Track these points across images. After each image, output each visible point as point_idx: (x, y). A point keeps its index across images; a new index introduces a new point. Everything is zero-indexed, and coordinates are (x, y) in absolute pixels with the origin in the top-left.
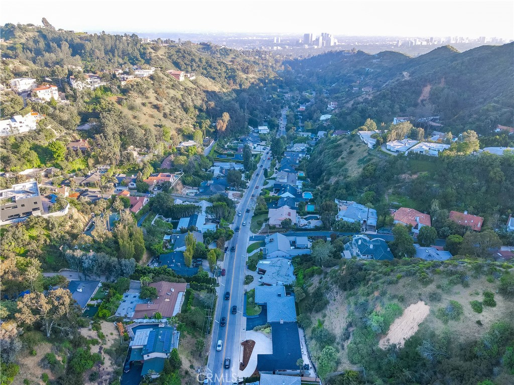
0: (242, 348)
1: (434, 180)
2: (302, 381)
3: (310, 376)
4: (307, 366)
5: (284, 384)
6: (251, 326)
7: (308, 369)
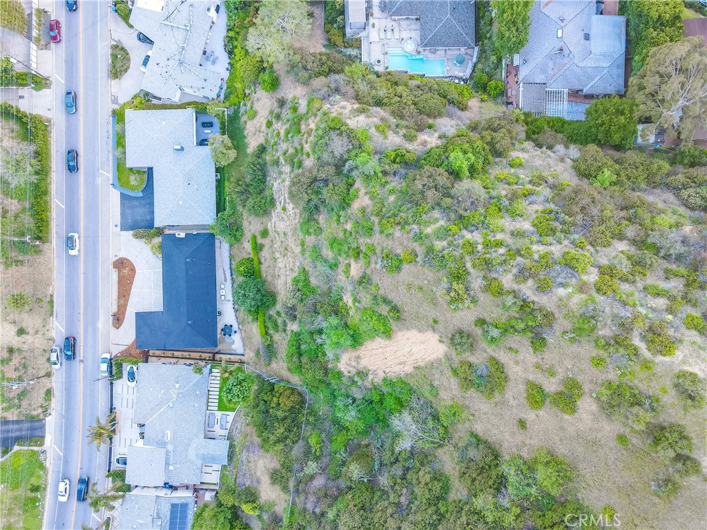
0: (115, 275)
3: (233, 347)
4: (228, 330)
5: (177, 386)
6: (130, 220)
7: (230, 335)
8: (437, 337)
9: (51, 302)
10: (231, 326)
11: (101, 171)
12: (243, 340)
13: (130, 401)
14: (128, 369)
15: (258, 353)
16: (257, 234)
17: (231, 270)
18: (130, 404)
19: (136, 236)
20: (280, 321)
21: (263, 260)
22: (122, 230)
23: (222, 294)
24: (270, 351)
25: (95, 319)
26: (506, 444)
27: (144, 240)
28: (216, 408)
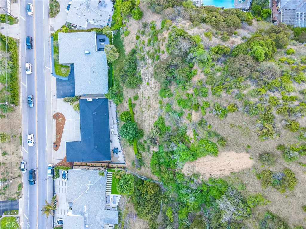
0: (54, 122)
3: (119, 159)
4: (116, 150)
5: (90, 182)
6: (62, 93)
7: (117, 153)
8: (248, 155)
9: (21, 137)
10: (118, 148)
11: (45, 67)
12: (124, 155)
13: (64, 190)
14: (62, 173)
15: (133, 163)
16: (132, 98)
17: (117, 118)
18: (64, 191)
19: (65, 101)
20: (146, 146)
21: (135, 113)
22: (57, 98)
23: (112, 131)
24: (141, 162)
25: (44, 145)
26: (292, 220)
27: (70, 103)
28: (110, 193)
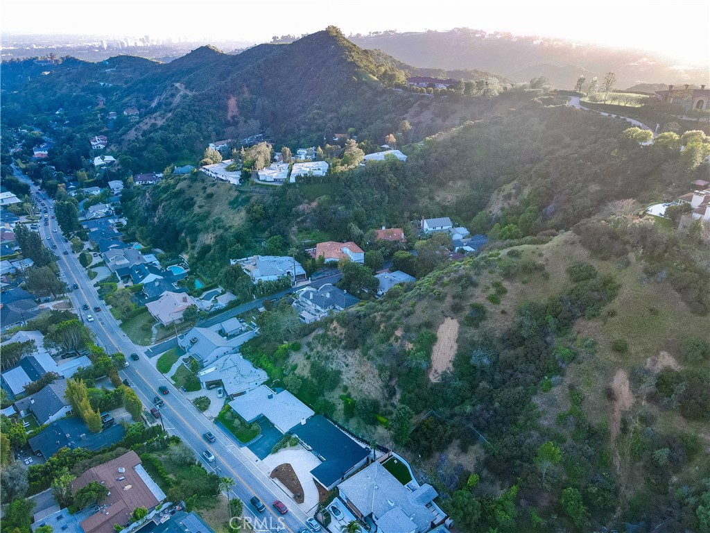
0: (277, 481)
1: (335, 202)
2: (381, 463)
6: (264, 452)
11: (227, 447)
22: (262, 460)
27: (281, 449)
